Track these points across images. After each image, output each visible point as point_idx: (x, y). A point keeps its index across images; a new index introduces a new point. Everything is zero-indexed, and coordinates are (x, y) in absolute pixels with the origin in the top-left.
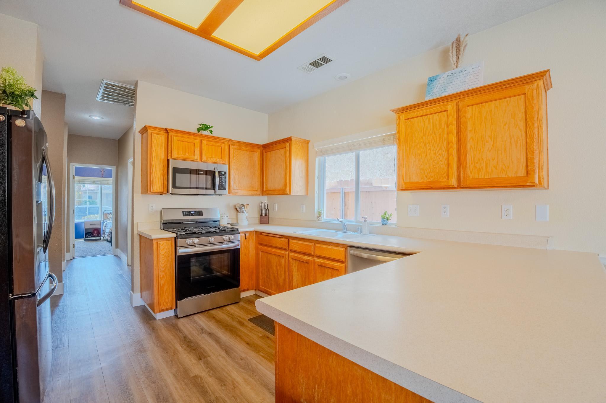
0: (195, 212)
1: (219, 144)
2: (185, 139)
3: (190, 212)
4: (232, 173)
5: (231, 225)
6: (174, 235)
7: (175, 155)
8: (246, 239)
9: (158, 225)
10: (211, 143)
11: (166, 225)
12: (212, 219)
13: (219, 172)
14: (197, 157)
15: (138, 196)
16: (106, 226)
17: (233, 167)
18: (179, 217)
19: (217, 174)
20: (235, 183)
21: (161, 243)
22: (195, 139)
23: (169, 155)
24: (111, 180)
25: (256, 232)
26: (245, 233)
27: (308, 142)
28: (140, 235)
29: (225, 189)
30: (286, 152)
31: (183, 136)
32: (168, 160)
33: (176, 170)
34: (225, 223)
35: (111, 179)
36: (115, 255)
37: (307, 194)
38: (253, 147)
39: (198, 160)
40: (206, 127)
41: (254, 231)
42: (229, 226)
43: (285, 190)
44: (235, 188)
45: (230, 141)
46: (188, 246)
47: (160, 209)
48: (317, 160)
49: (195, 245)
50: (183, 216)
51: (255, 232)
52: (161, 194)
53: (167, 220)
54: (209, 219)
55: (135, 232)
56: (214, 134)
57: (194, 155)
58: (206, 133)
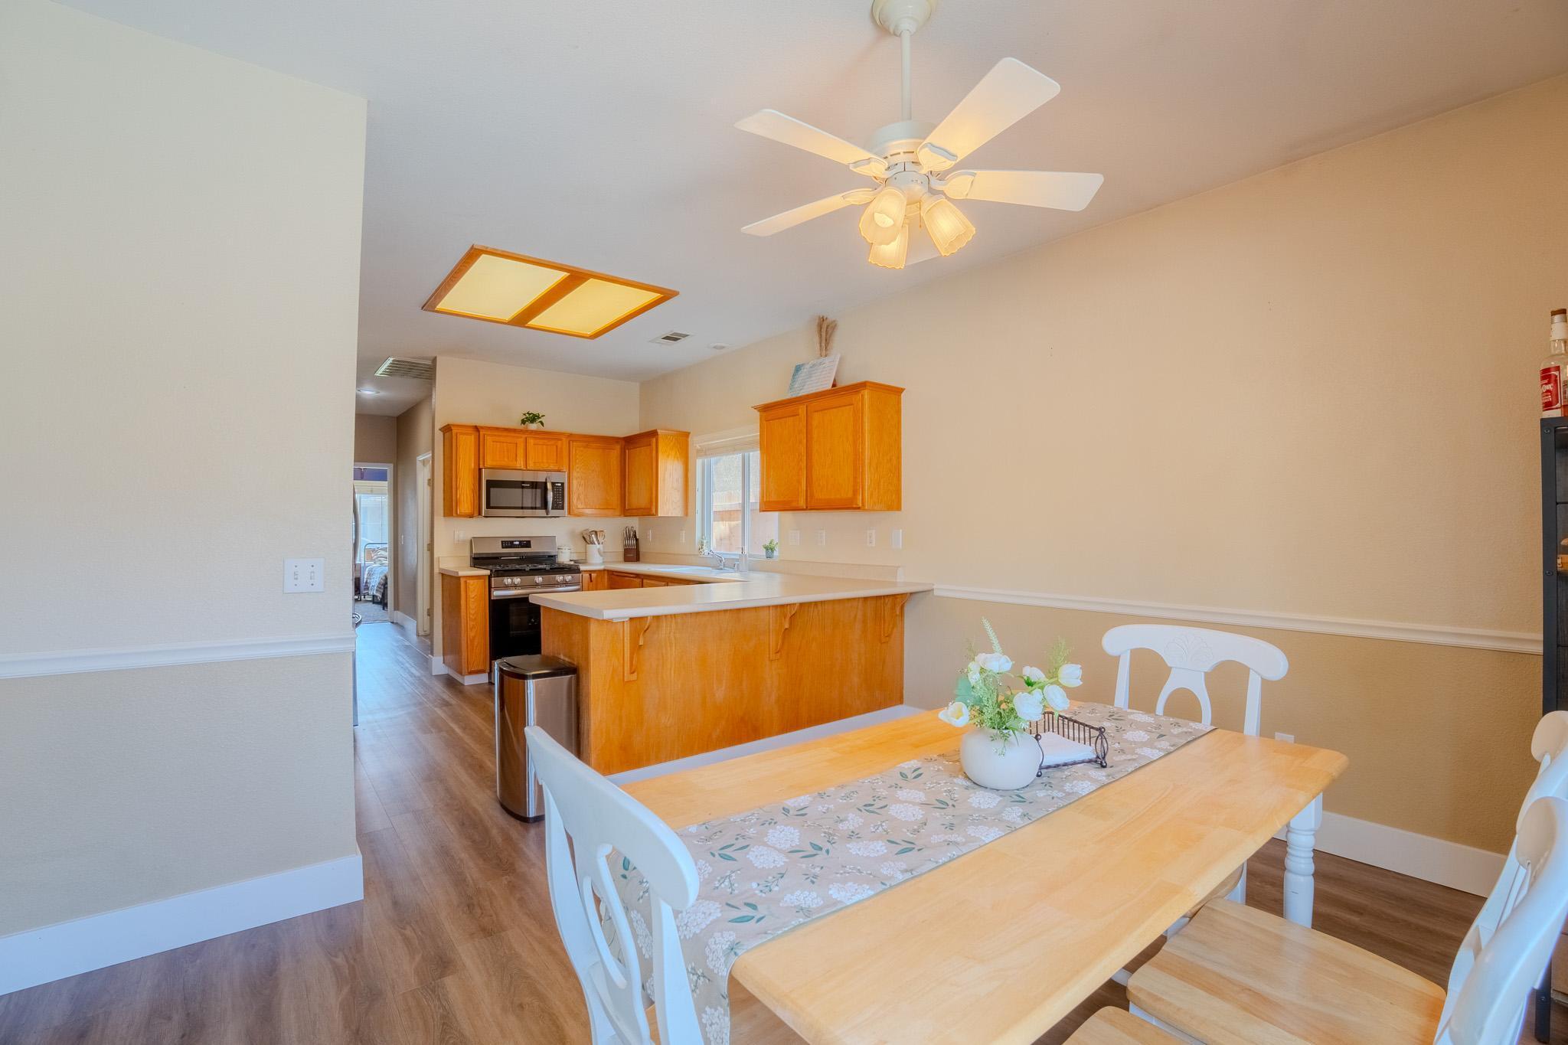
0: (520, 542)
1: (552, 442)
2: (502, 439)
3: (512, 542)
4: (575, 483)
5: (575, 561)
6: (488, 572)
7: (489, 462)
8: (591, 581)
9: (468, 561)
10: (541, 442)
11: (478, 561)
12: (547, 552)
13: (553, 484)
14: (520, 464)
15: (440, 522)
17: (575, 474)
18: (497, 549)
19: (549, 486)
20: (578, 498)
21: (471, 582)
22: (518, 437)
23: (481, 463)
25: (608, 571)
26: (590, 572)
27: (687, 435)
28: (443, 574)
29: (563, 508)
30: (651, 452)
31: (500, 434)
32: (480, 470)
33: (491, 484)
34: (565, 558)
37: (686, 514)
38: (607, 441)
39: (522, 467)
40: (533, 418)
41: (604, 570)
42: (572, 563)
43: (650, 509)
44: (579, 507)
45: (570, 435)
46: (507, 587)
47: (469, 537)
48: (699, 462)
49: (515, 586)
50: (503, 548)
51: (606, 572)
52: (471, 516)
53: (480, 554)
54: (544, 552)
55: (436, 571)
56: (548, 427)
57: (516, 460)
58: (533, 426)
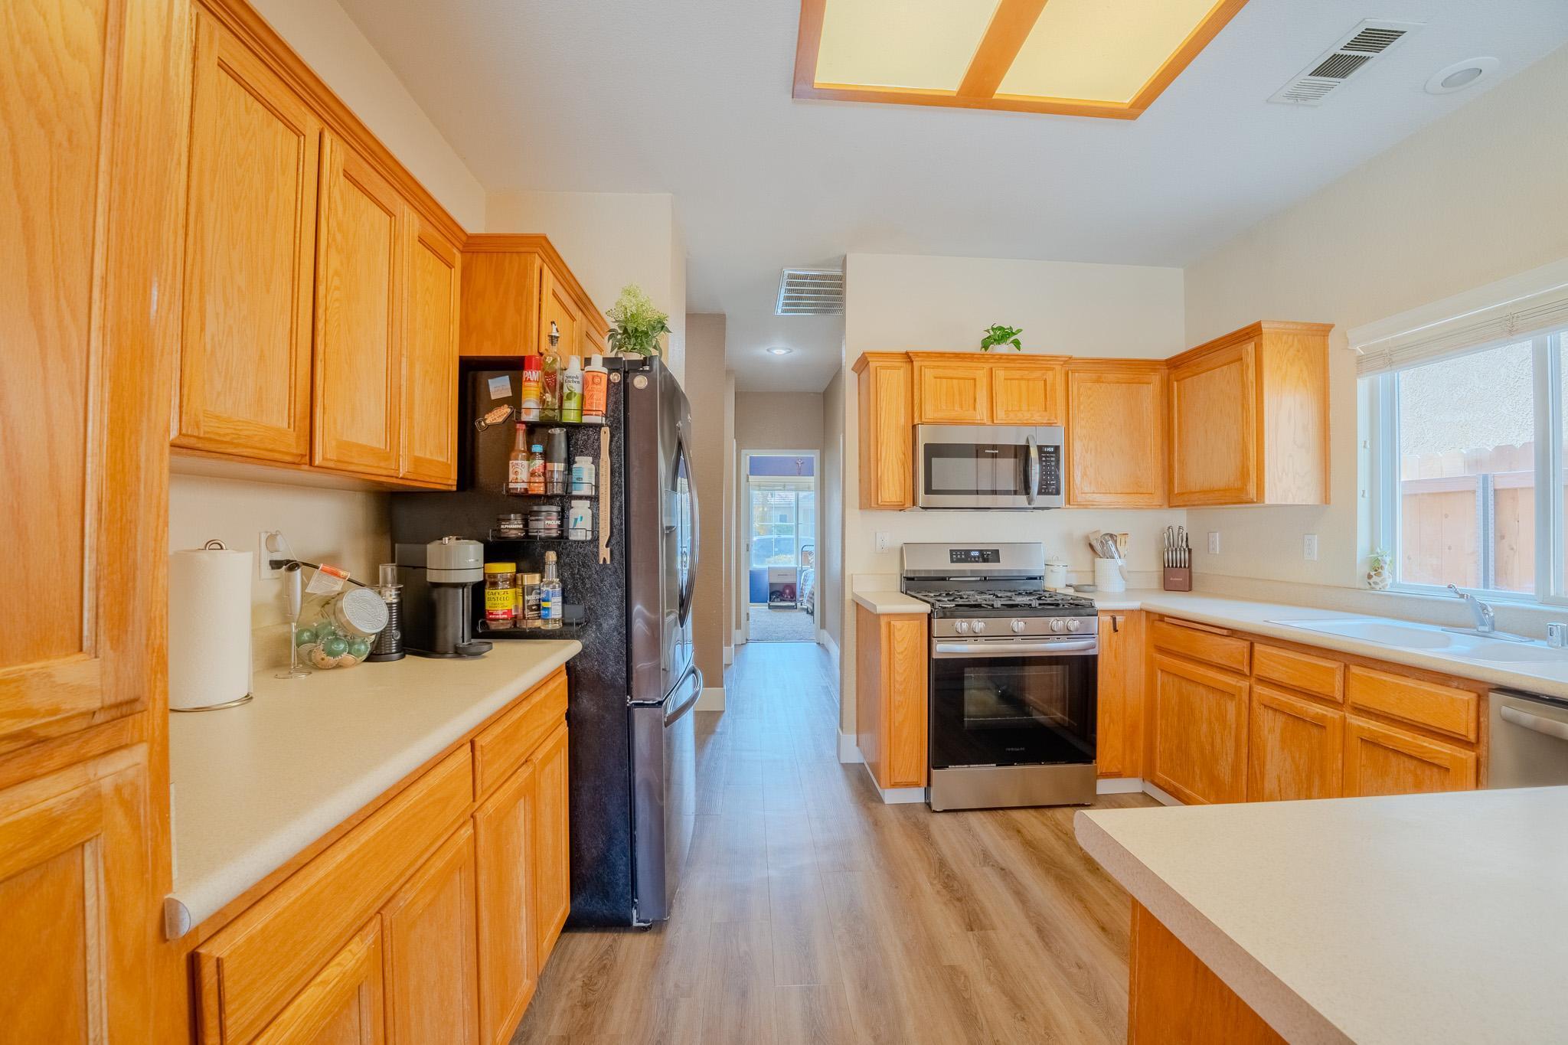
0: (981, 551)
1: (1037, 374)
2: (949, 373)
3: (968, 552)
4: (1078, 447)
5: (1077, 589)
6: (927, 608)
7: (929, 413)
8: (1116, 630)
9: (896, 583)
10: (1017, 374)
11: (914, 584)
12: (1025, 571)
13: (1040, 448)
14: (982, 413)
15: (854, 514)
16: (805, 580)
17: (1078, 430)
18: (942, 564)
19: (1034, 453)
20: (1084, 475)
21: (897, 624)
22: (977, 368)
23: (916, 415)
24: (812, 481)
25: (1148, 613)
26: (1114, 615)
27: (1324, 331)
28: (857, 604)
29: (1058, 493)
30: (1243, 373)
31: (947, 364)
32: (914, 427)
33: (934, 451)
34: (1058, 582)
35: (812, 479)
36: (819, 644)
37: (1326, 499)
38: (1135, 369)
39: (985, 421)
40: (1002, 335)
41: (1141, 610)
42: (1071, 591)
43: (1243, 489)
44: (1086, 489)
45: (1069, 360)
46: (960, 637)
47: (899, 543)
48: (1363, 385)
49: (976, 637)
50: (952, 561)
51: (1144, 614)
52: (901, 508)
53: (914, 571)
54: (1019, 571)
55: (848, 596)
56: (1025, 350)
57: (975, 409)
58: (1004, 348)
